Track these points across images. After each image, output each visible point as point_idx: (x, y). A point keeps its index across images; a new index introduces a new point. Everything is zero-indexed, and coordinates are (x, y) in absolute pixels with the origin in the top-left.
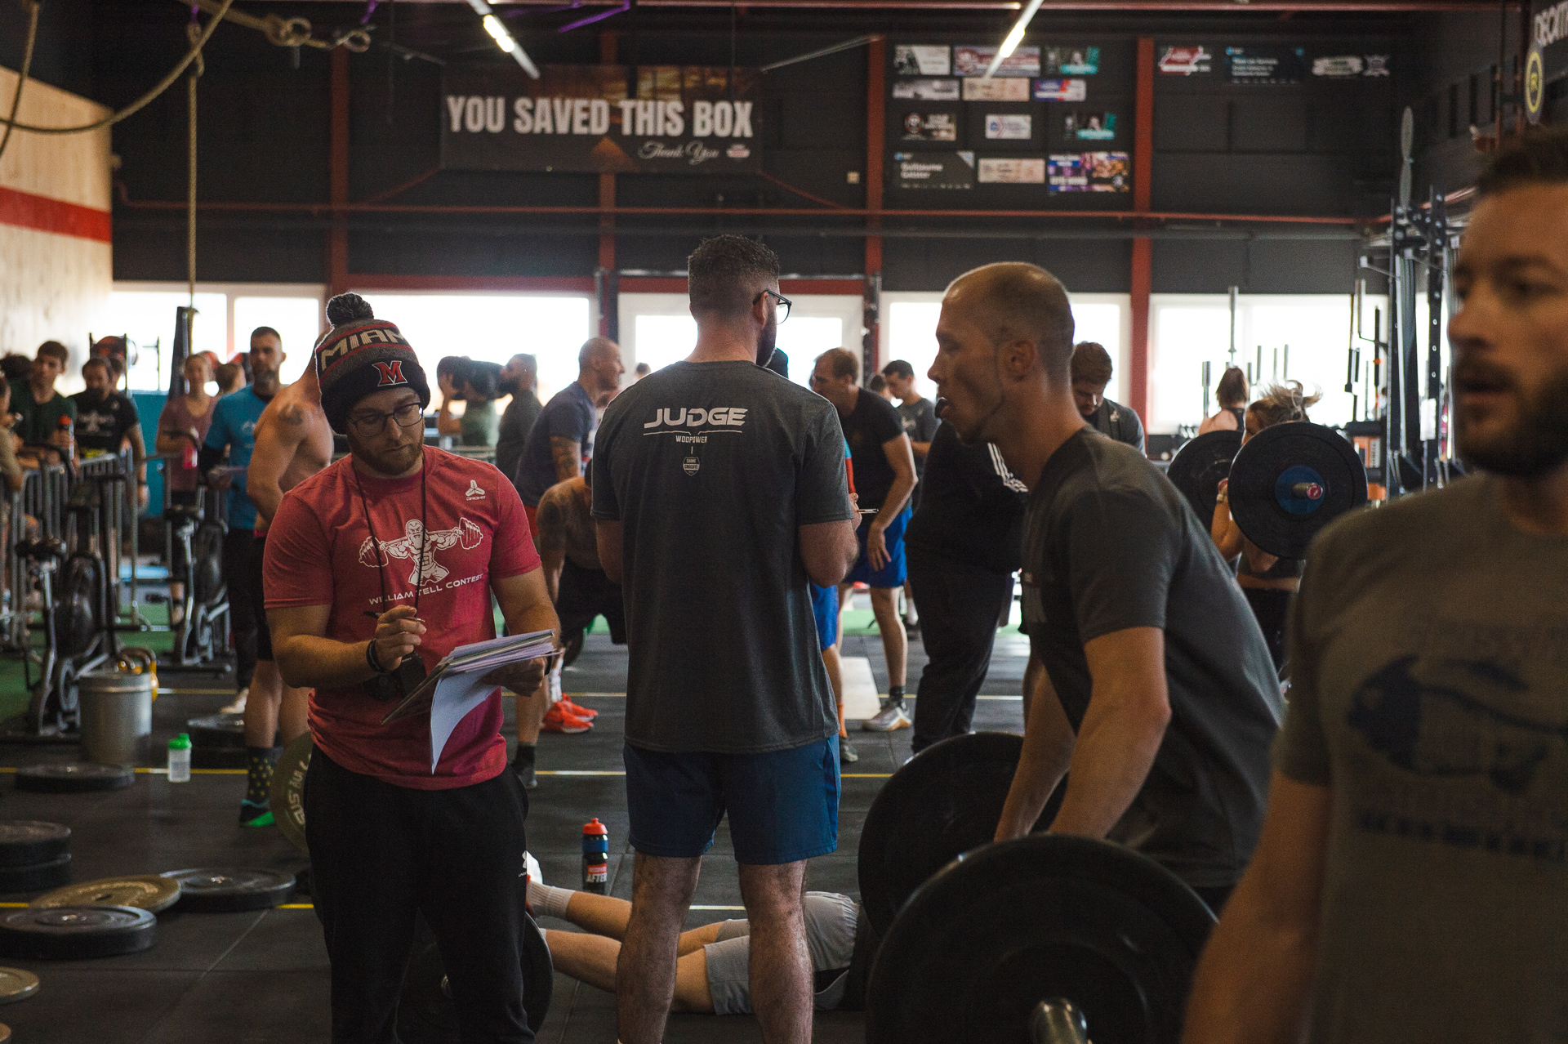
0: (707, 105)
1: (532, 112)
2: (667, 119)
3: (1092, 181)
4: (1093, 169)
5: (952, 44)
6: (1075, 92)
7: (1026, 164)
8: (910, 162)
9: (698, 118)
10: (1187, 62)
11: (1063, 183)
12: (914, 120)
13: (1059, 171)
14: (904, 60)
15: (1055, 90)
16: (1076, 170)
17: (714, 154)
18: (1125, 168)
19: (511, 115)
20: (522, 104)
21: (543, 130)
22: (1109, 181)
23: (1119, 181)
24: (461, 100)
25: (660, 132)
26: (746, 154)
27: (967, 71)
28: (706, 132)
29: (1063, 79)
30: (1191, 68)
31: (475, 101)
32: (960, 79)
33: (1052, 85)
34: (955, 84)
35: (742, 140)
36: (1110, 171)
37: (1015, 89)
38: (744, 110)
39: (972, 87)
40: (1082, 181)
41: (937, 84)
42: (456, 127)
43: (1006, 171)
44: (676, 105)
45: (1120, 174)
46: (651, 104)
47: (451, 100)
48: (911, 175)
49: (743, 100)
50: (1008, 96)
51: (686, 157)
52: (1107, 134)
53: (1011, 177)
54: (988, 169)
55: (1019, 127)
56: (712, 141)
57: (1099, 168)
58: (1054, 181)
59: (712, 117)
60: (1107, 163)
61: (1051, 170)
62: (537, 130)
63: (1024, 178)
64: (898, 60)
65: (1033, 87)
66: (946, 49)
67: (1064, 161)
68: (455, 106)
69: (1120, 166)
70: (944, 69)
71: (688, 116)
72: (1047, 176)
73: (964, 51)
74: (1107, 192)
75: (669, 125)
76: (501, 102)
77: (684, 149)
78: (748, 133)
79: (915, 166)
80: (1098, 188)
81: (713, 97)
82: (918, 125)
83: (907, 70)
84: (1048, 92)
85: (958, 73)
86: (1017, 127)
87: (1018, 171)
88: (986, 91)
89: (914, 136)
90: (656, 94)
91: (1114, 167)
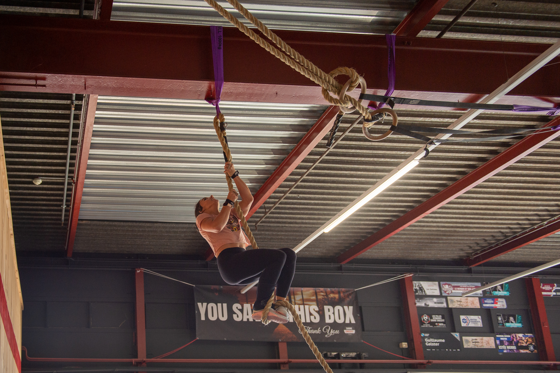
0: (331, 308)
1: (242, 311)
2: (311, 314)
3: (519, 348)
4: (518, 342)
5: (439, 280)
6: (501, 304)
7: (485, 339)
8: (429, 338)
9: (327, 314)
10: (550, 291)
11: (506, 348)
12: (425, 318)
13: (502, 343)
14: (418, 288)
15: (492, 303)
16: (510, 342)
17: (337, 332)
18: (533, 341)
19: (231, 312)
20: (236, 307)
21: (248, 319)
22: (526, 348)
23: (532, 348)
24: (205, 304)
25: (308, 321)
26: (354, 332)
27: (448, 294)
28: (331, 321)
29: (495, 298)
30: (553, 294)
31: (211, 305)
32: (446, 297)
33: (490, 301)
34: (444, 300)
35: (350, 325)
36: (526, 343)
37: (473, 303)
38: (350, 310)
39: (452, 301)
40: (514, 347)
41: (435, 300)
42: (203, 318)
43: (476, 342)
44: (314, 307)
45: (531, 344)
46: (302, 307)
47: (199, 304)
48: (430, 344)
49: (348, 305)
50: (470, 306)
51: (323, 334)
52: (520, 325)
53: (479, 346)
54: (467, 341)
55: (476, 321)
56: (334, 325)
57: (520, 341)
58: (500, 347)
59: (334, 313)
60: (523, 338)
61: (498, 342)
62: (245, 320)
63: (485, 346)
64: (414, 288)
65: (481, 302)
66: (437, 283)
67: (504, 338)
68: (202, 307)
69: (530, 340)
70: (437, 293)
71: (321, 313)
72: (497, 345)
73: (445, 284)
74: (527, 353)
75: (312, 317)
76: (225, 305)
77: (321, 329)
78: (353, 321)
79: (432, 340)
80: (522, 351)
81: (333, 303)
82: (428, 320)
83: (419, 293)
84: (489, 304)
85: (444, 294)
86: (475, 321)
87: (482, 343)
88: (459, 303)
89: (426, 325)
90: (304, 302)
91: (527, 341)
